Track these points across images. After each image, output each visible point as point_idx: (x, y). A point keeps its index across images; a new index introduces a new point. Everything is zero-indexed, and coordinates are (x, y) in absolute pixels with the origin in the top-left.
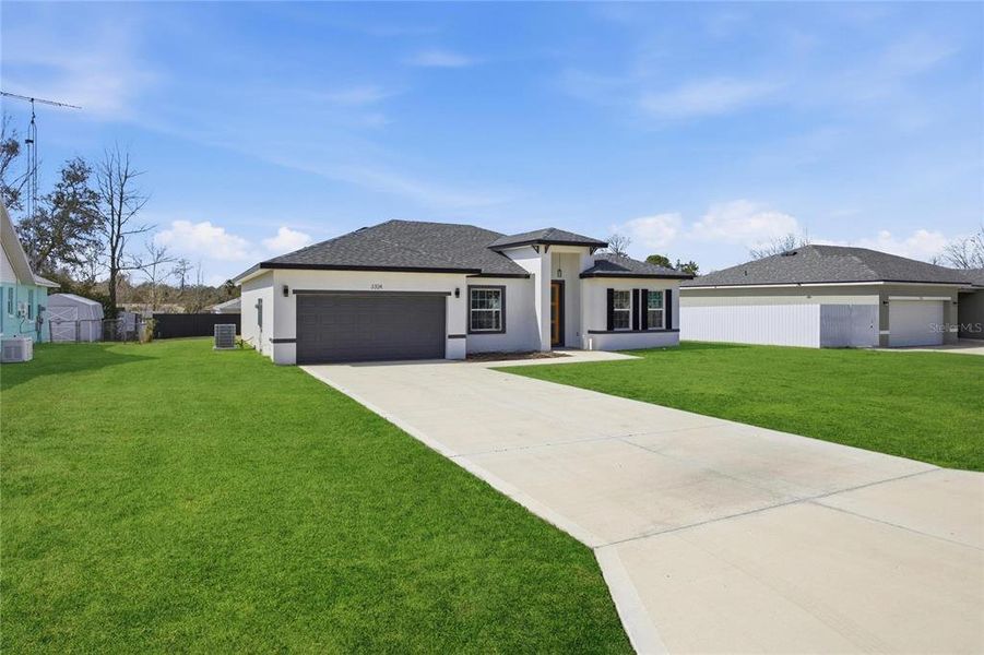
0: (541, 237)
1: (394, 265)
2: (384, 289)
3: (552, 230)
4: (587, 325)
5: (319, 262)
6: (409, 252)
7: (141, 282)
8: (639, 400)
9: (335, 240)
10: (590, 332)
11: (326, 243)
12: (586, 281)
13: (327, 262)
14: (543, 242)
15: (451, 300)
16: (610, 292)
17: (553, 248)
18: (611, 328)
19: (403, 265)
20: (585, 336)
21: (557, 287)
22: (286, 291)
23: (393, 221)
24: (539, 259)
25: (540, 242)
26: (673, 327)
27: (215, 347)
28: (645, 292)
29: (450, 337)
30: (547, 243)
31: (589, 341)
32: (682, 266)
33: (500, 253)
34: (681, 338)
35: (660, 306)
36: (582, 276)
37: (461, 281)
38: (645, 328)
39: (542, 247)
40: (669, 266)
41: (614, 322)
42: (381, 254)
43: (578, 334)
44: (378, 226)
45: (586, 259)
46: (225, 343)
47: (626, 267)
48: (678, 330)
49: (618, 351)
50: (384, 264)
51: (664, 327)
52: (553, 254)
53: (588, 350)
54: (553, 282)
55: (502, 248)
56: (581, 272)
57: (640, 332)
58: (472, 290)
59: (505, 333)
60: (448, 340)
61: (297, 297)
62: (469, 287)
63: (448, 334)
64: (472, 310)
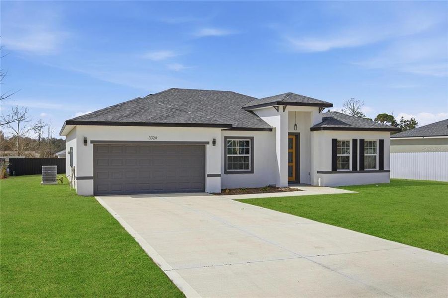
0: (280, 100)
1: (165, 121)
2: (158, 140)
3: (289, 94)
4: (316, 167)
5: (109, 120)
6: (178, 112)
7: (11, 136)
8: (339, 226)
9: (124, 103)
10: (319, 172)
11: (116, 106)
12: (315, 133)
13: (115, 120)
14: (282, 103)
15: (209, 148)
16: (335, 142)
17: (289, 108)
18: (334, 169)
19: (172, 122)
20: (315, 175)
21: (294, 137)
22: (85, 142)
23: (172, 89)
24: (279, 117)
25: (279, 103)
26: (385, 168)
27: (42, 182)
28: (362, 141)
29: (209, 176)
30: (285, 104)
31: (318, 179)
32: (405, 122)
33: (251, 112)
34: (392, 177)
35: (375, 152)
36: (313, 129)
37: (217, 133)
38: (362, 169)
39: (281, 107)
40: (394, 122)
41: (337, 164)
42: (157, 113)
43: (309, 174)
44: (161, 93)
45: (316, 116)
46: (49, 179)
47: (347, 122)
48: (389, 171)
49: (340, 187)
50: (158, 121)
51: (378, 168)
52: (290, 113)
53: (317, 186)
54: (290, 134)
55: (252, 108)
56: (312, 126)
57: (358, 172)
58: (227, 140)
59: (253, 173)
60: (208, 178)
61: (93, 145)
62: (225, 138)
63: (208, 173)
64: (227, 155)
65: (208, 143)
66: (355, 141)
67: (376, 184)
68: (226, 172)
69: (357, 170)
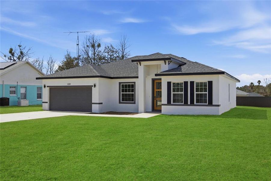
2: (71, 85)
16: (169, 84)
18: (169, 102)
28: (192, 83)
35: (206, 90)
38: (192, 103)
51: (207, 103)
52: (144, 65)
57: (189, 105)
58: (121, 84)
59: (135, 104)
60: (92, 105)
61: (50, 88)
62: (120, 83)
63: (92, 102)
64: (121, 93)
65: (92, 86)
66: (186, 83)
68: (120, 103)
69: (188, 104)
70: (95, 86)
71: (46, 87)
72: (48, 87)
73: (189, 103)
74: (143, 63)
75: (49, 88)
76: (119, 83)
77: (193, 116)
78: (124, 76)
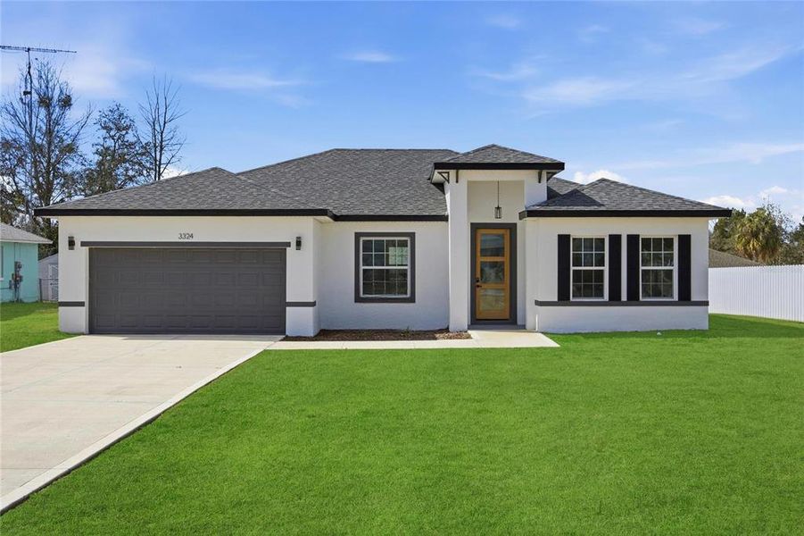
2: (195, 240)
4: (534, 293)
15: (290, 254)
18: (563, 298)
20: (530, 308)
21: (506, 233)
22: (72, 243)
26: (694, 298)
28: (633, 239)
30: (456, 168)
31: (534, 317)
35: (667, 262)
36: (522, 216)
37: (303, 227)
38: (633, 298)
39: (452, 175)
41: (571, 287)
48: (706, 303)
51: (675, 297)
53: (533, 331)
56: (523, 210)
57: (623, 304)
58: (362, 239)
59: (414, 302)
60: (287, 308)
61: (90, 249)
62: (358, 235)
63: (287, 301)
64: (362, 268)
65: (288, 244)
67: (657, 331)
68: (358, 299)
69: (620, 299)
70: (299, 244)
71: (78, 244)
72: (83, 244)
73: (624, 297)
74: (468, 175)
75: (87, 248)
76: (356, 233)
77: (635, 334)
78: (377, 212)
